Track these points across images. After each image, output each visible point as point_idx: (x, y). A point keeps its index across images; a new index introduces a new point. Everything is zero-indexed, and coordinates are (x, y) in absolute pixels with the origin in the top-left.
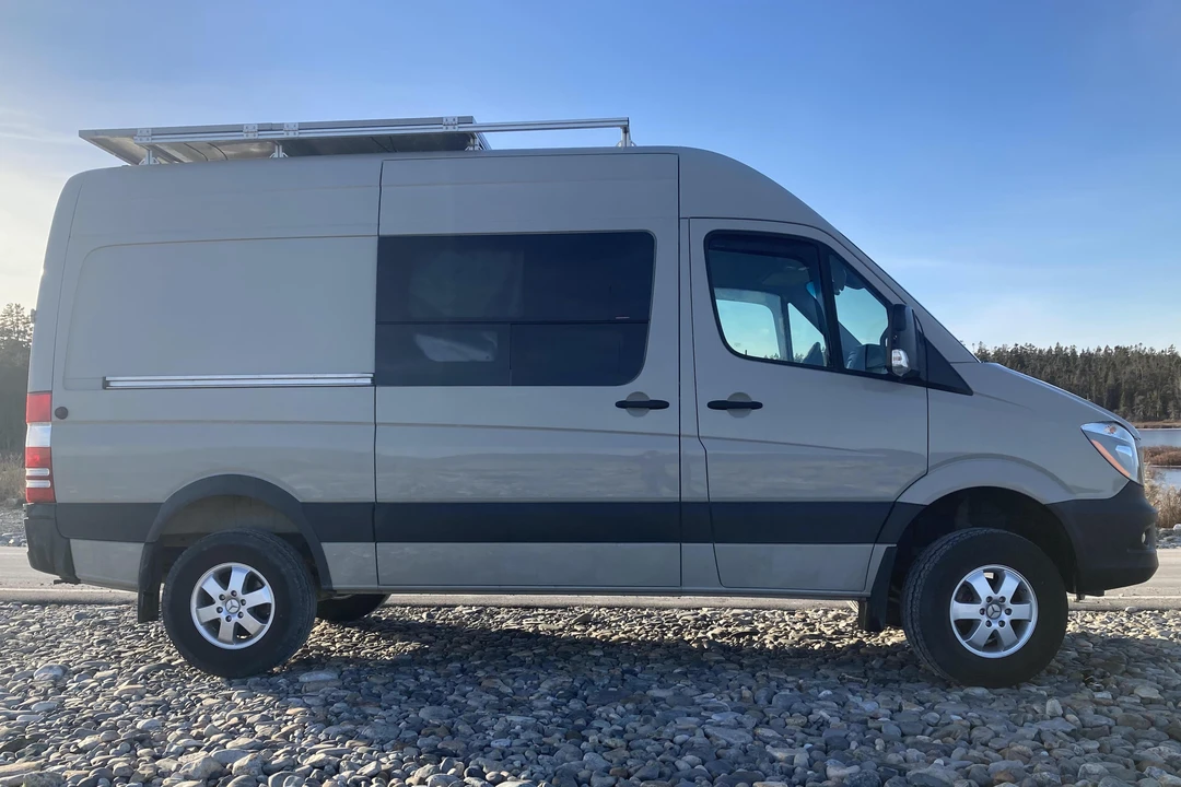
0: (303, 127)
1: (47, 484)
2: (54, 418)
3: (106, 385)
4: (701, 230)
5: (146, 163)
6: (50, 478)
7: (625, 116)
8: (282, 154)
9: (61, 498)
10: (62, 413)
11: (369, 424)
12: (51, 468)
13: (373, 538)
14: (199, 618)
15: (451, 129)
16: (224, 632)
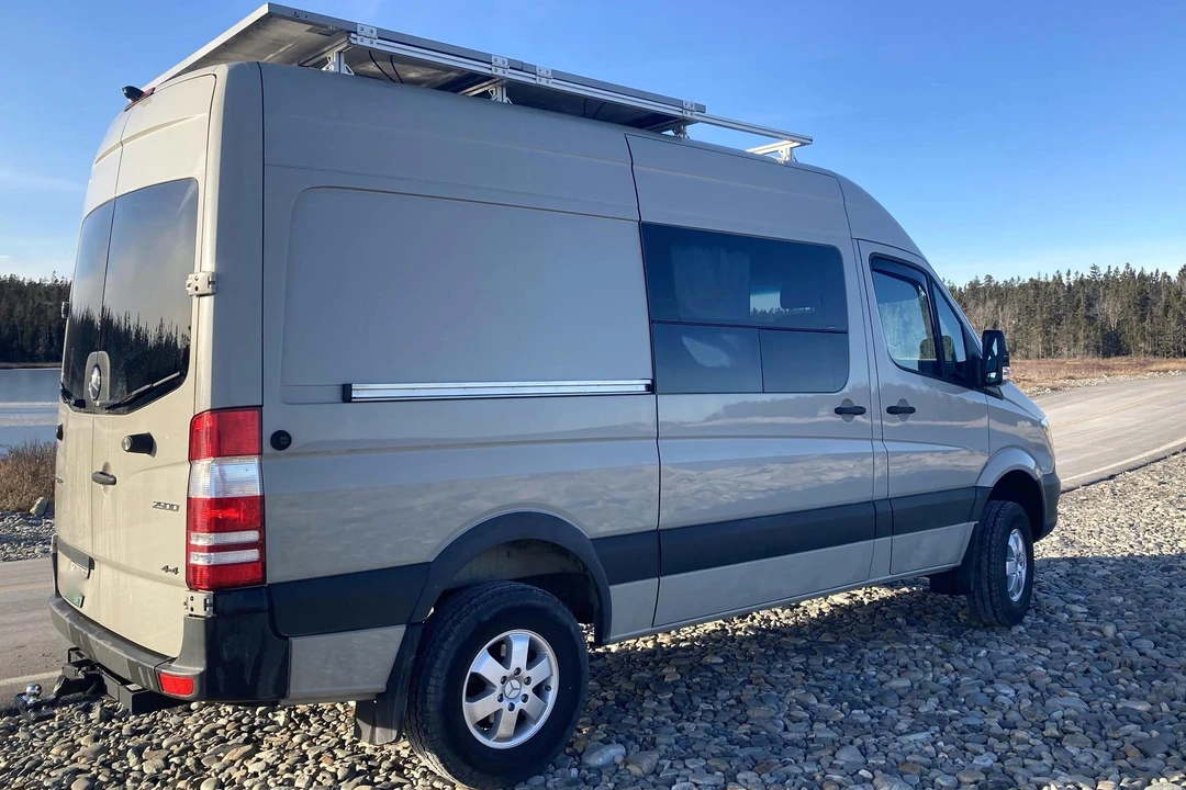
0: (557, 76)
1: (253, 556)
2: (268, 448)
3: (346, 394)
4: (868, 250)
5: (332, 68)
6: (260, 545)
7: (810, 136)
8: (506, 99)
9: (276, 574)
10: (282, 441)
11: (653, 438)
12: (262, 530)
13: (660, 571)
14: (472, 715)
15: (688, 115)
16: (506, 724)
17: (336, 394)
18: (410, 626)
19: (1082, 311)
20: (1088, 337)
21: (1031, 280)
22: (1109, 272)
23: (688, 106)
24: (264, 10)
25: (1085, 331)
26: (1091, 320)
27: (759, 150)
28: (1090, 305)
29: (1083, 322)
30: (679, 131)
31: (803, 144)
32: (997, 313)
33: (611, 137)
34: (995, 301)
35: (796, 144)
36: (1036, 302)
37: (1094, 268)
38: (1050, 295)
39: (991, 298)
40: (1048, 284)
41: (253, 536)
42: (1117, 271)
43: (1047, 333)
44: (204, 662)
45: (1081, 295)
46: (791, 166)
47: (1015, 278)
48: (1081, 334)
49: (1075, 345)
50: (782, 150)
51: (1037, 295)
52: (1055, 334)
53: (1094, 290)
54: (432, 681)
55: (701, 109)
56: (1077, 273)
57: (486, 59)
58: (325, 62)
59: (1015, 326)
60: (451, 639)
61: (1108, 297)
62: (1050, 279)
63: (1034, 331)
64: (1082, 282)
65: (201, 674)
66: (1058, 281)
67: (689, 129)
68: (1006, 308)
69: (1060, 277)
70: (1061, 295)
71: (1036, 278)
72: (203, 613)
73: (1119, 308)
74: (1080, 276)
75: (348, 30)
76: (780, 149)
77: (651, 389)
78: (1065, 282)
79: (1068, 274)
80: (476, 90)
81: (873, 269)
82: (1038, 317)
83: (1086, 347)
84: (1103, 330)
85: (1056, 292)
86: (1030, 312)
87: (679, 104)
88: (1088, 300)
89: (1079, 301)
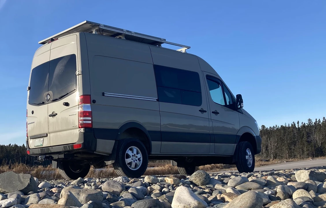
0: (136, 33)
1: (90, 122)
2: (92, 103)
3: (103, 94)
4: (205, 74)
5: (94, 33)
6: (91, 120)
8: (125, 39)
9: (94, 127)
10: (94, 102)
11: (158, 111)
12: (92, 117)
13: (161, 140)
14: (127, 161)
15: (162, 41)
16: (133, 165)
17: (102, 94)
18: (116, 140)
19: (305, 138)
20: (308, 150)
21: (282, 126)
22: (316, 121)
23: (162, 39)
24: (85, 22)
25: (306, 148)
26: (309, 142)
27: (179, 50)
28: (308, 137)
29: (306, 143)
30: (160, 45)
31: (188, 48)
32: (267, 141)
33: (146, 46)
34: (266, 136)
35: (187, 48)
36: (284, 135)
37: (310, 120)
38: (290, 132)
39: (265, 135)
40: (289, 127)
41: (90, 118)
42: (319, 121)
43: (290, 149)
44: (83, 141)
45: (304, 132)
46: (185, 53)
47: (275, 126)
48: (305, 149)
49: (303, 154)
50: (183, 50)
51: (285, 133)
52: (294, 150)
53: (310, 130)
54: (120, 153)
55: (165, 40)
56: (302, 123)
57: (122, 30)
58: (92, 32)
59: (276, 146)
60: (123, 145)
61: (316, 132)
62: (290, 126)
63: (284, 148)
64: (304, 126)
65: (83, 143)
66: (294, 126)
67: (162, 45)
68: (271, 139)
69: (295, 125)
70: (295, 132)
71: (284, 125)
72: (83, 131)
73: (321, 137)
74: (303, 124)
75: (98, 25)
76: (182, 50)
77: (158, 100)
78: (297, 127)
79: (298, 123)
80: (118, 37)
81: (207, 79)
82: (286, 142)
83: (308, 154)
84: (315, 147)
85: (293, 131)
86: (282, 140)
87: (160, 39)
88: (308, 134)
89: (303, 134)
